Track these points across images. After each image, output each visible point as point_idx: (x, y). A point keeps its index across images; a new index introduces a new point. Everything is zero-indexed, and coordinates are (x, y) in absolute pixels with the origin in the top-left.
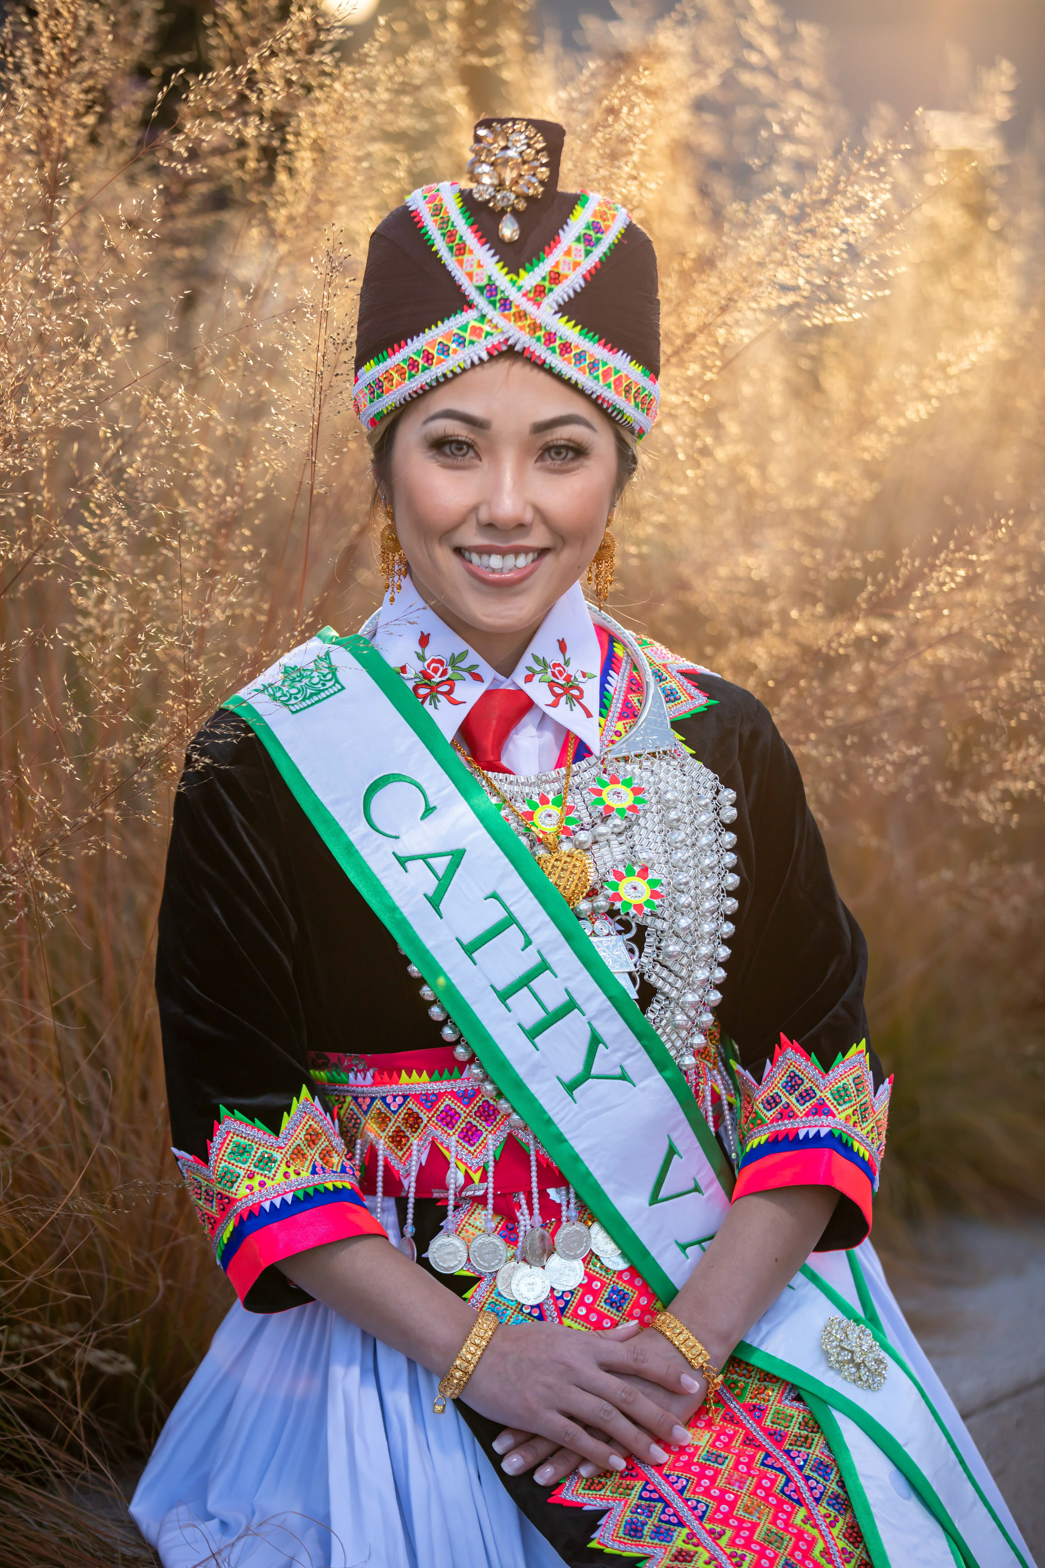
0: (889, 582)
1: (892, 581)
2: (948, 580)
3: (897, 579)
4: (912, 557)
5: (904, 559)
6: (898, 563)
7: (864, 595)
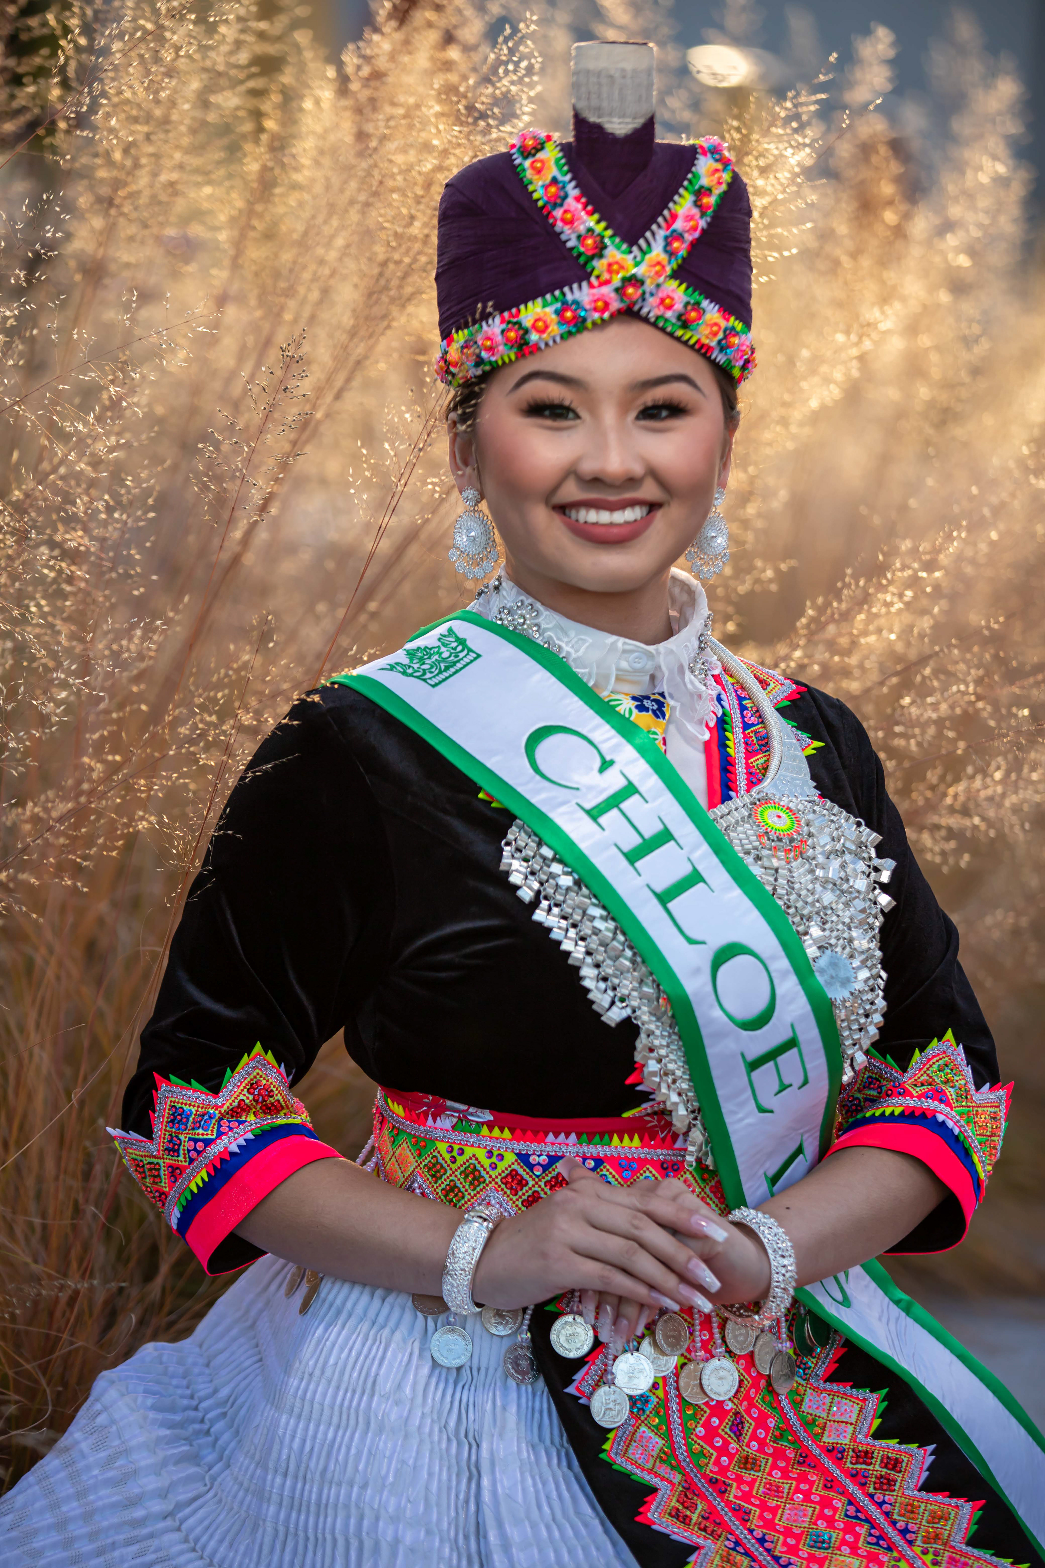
0: (830, 604)
1: (835, 604)
2: (896, 599)
3: (840, 601)
4: (856, 577)
5: (847, 580)
6: (839, 584)
7: (804, 621)
